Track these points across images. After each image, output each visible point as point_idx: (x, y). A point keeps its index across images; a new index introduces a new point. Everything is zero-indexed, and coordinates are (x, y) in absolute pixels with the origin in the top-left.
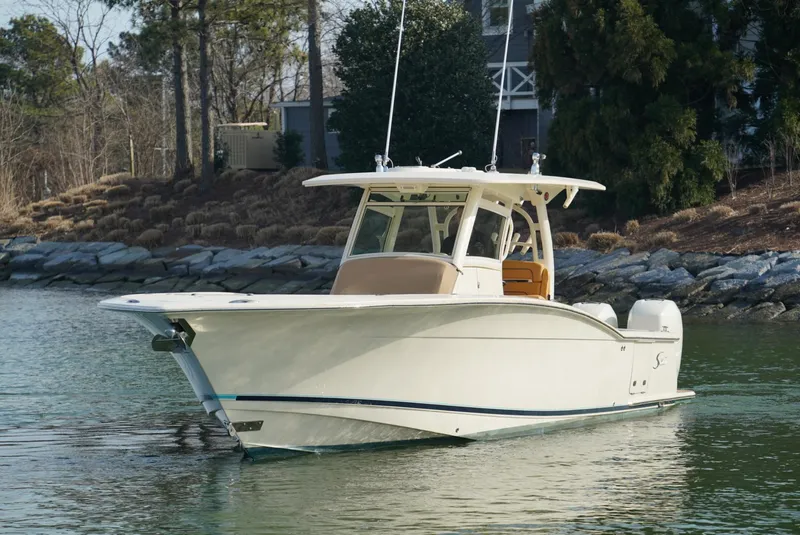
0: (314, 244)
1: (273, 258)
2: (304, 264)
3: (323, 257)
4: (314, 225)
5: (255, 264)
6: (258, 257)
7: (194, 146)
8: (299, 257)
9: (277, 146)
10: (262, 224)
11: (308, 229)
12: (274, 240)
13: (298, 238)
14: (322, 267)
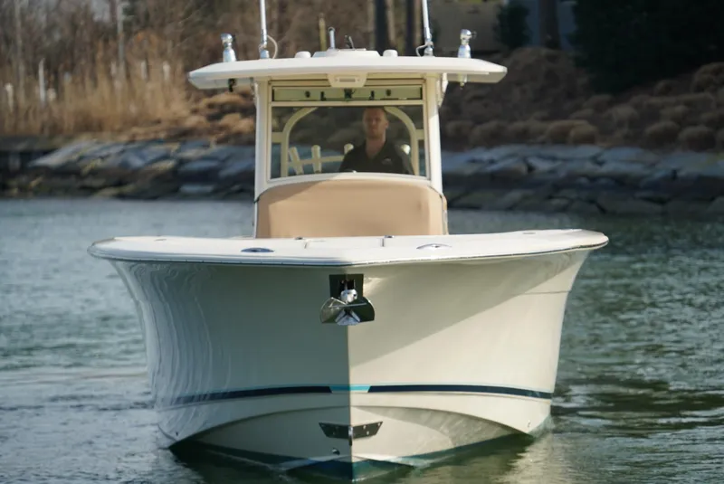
0: (543, 143)
1: (492, 162)
2: (531, 169)
3: (554, 159)
4: (544, 119)
5: (469, 170)
6: (474, 161)
7: (397, 26)
8: (525, 160)
9: (497, 22)
10: (479, 120)
11: (533, 124)
12: (493, 140)
13: (523, 137)
14: (552, 172)
